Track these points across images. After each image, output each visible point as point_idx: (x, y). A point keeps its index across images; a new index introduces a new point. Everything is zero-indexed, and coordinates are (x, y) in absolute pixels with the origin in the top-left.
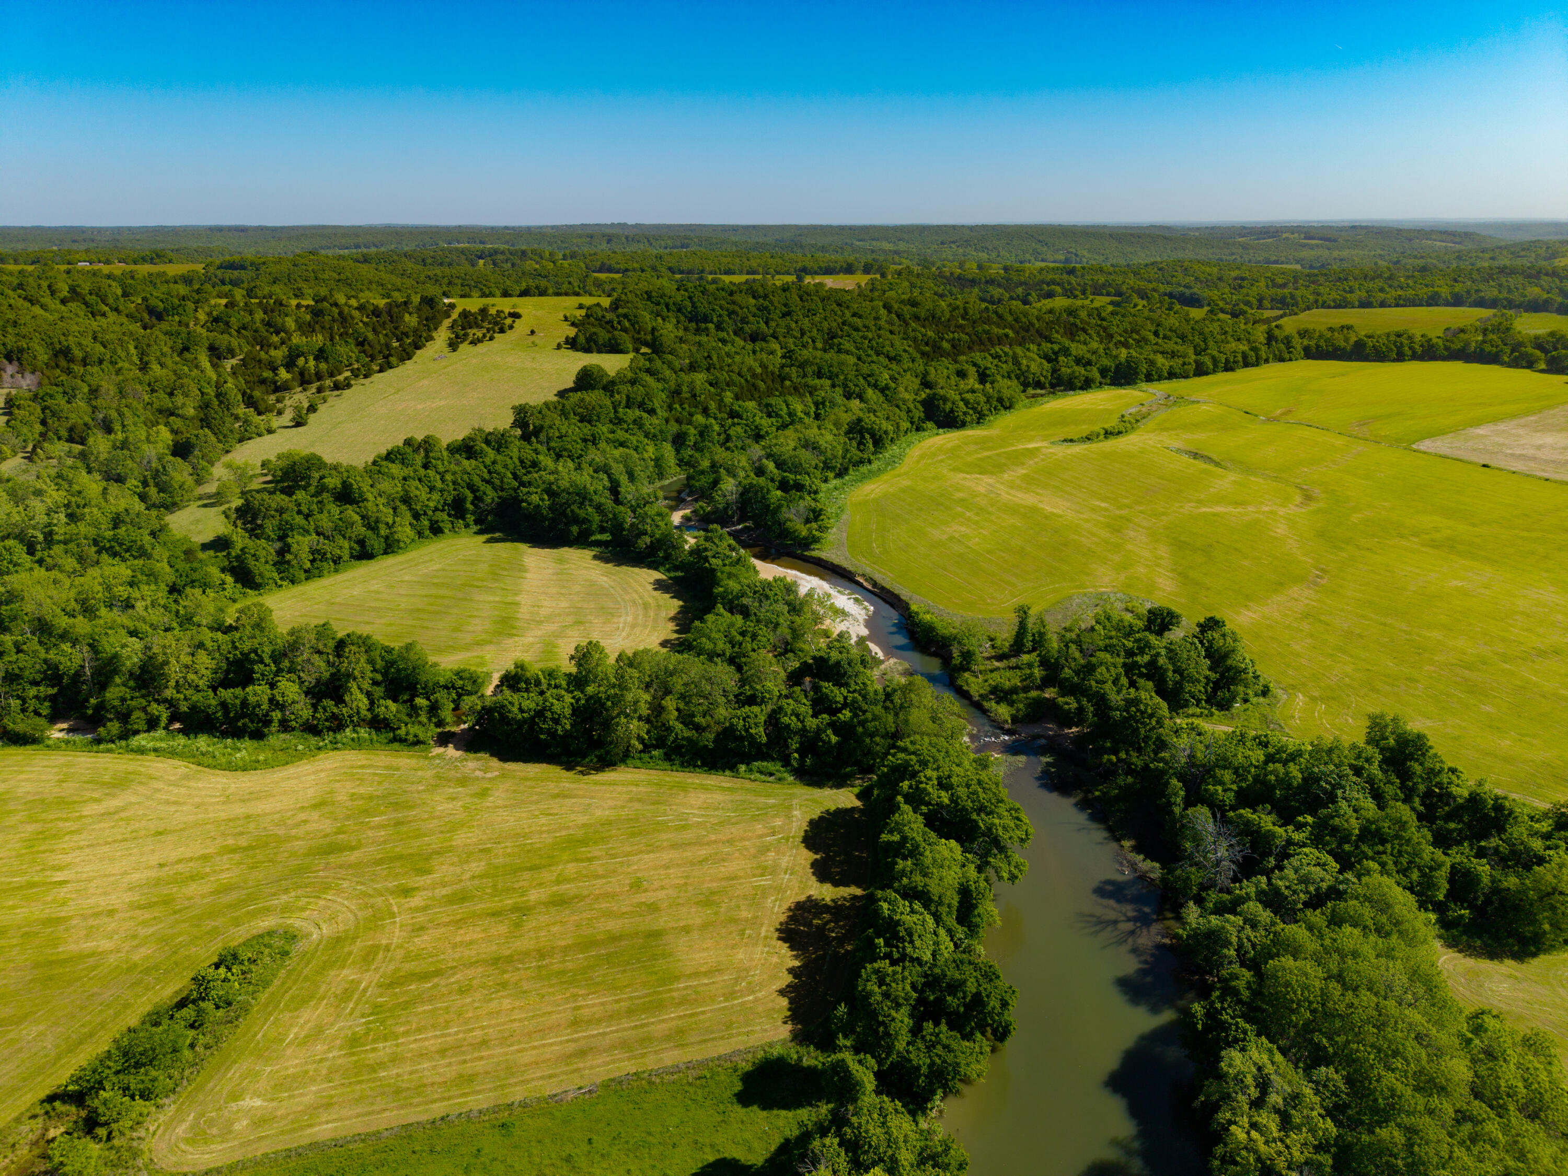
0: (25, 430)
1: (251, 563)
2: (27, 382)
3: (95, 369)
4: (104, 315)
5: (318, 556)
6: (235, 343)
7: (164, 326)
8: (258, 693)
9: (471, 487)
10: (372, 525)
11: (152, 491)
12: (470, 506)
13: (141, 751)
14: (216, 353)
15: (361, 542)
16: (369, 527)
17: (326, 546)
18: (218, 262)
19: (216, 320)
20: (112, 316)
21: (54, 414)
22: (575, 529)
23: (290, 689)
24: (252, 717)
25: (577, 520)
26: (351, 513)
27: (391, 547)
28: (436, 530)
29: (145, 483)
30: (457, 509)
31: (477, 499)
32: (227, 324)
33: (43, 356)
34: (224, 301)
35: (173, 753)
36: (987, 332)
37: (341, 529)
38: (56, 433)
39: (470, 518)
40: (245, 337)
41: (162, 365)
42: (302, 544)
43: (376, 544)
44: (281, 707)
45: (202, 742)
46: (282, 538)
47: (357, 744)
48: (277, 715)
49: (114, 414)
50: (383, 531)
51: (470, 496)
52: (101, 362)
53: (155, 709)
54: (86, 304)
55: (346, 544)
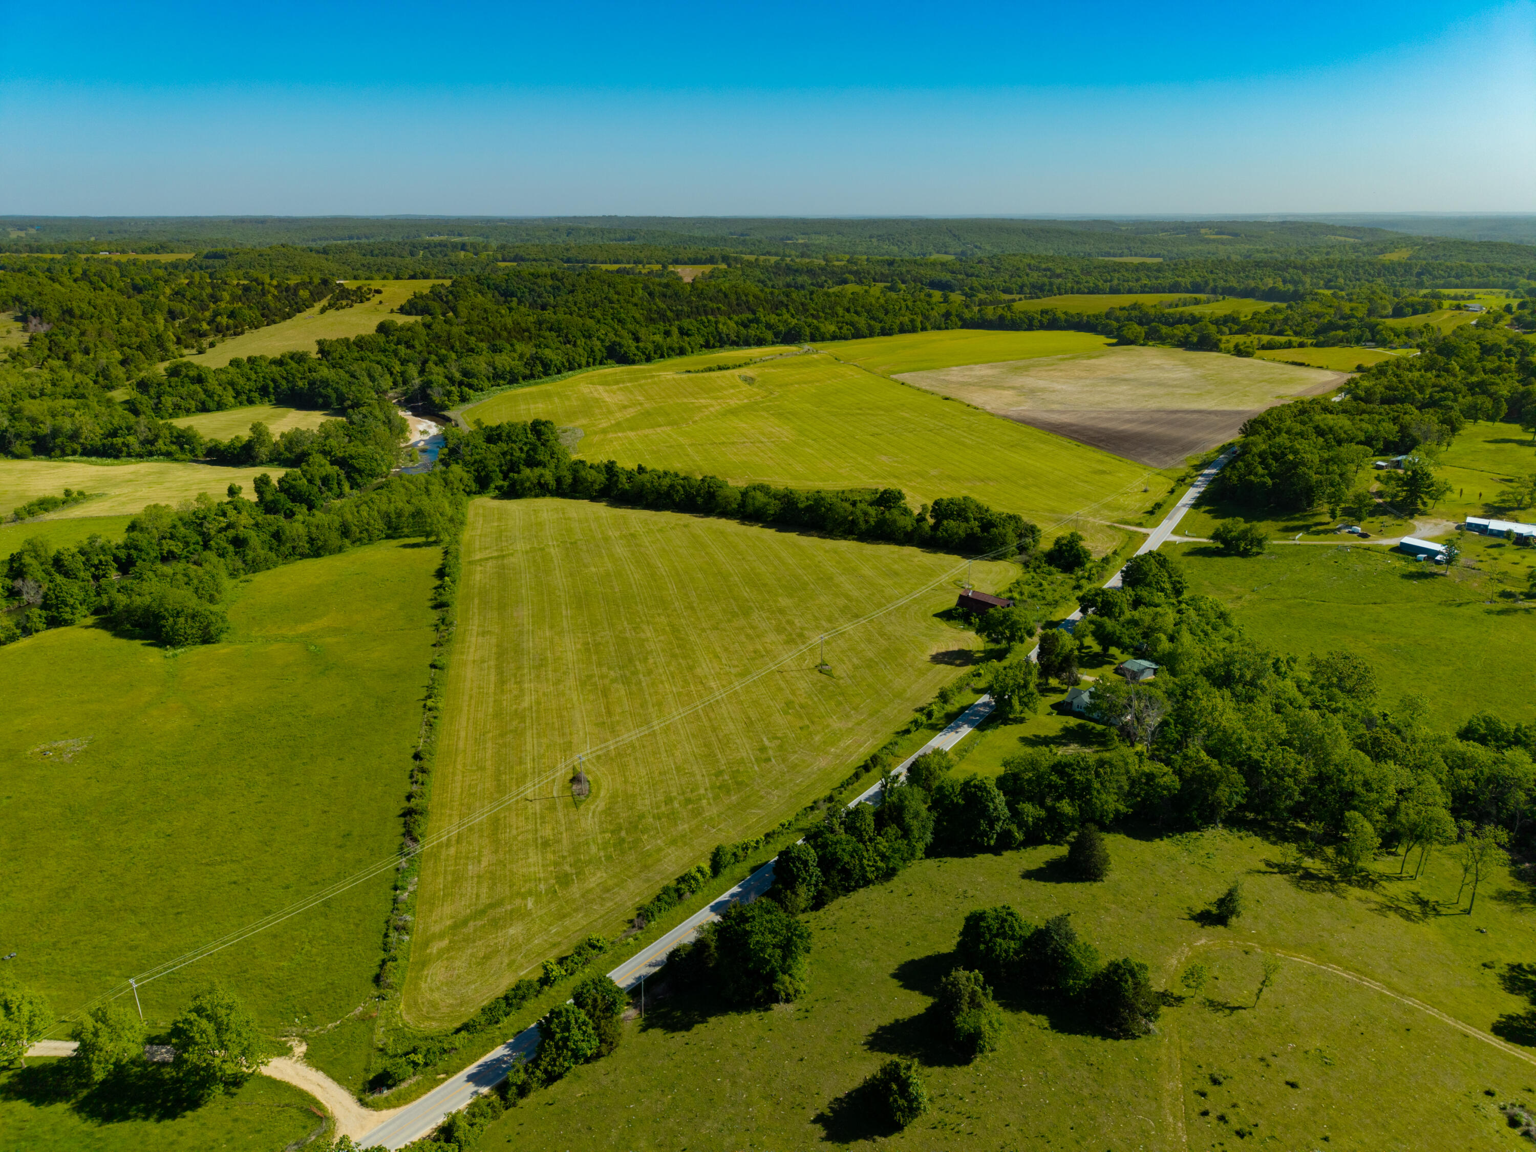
0: (39, 352)
1: (139, 406)
2: (44, 329)
3: (87, 322)
4: (102, 290)
5: (177, 407)
6: (185, 308)
7: (140, 297)
8: (118, 441)
9: (273, 380)
10: (209, 394)
11: (101, 379)
12: (271, 390)
13: (68, 461)
14: (172, 315)
15: (203, 403)
16: (208, 396)
17: (183, 403)
18: (205, 252)
19: (177, 293)
20: (107, 290)
21: (56, 344)
22: (321, 401)
23: (131, 439)
24: (115, 449)
25: (321, 395)
26: (197, 387)
27: (220, 407)
28: (251, 402)
29: (97, 375)
30: (264, 392)
31: (277, 387)
32: (183, 296)
33: (55, 313)
34: (187, 281)
35: (81, 462)
36: (705, 306)
37: (191, 396)
38: (57, 355)
39: (272, 397)
40: (194, 305)
41: (129, 320)
42: (168, 401)
43: (212, 405)
44: (128, 446)
45: (93, 459)
46: (159, 397)
47: (157, 461)
48: (125, 449)
49: (91, 346)
50: (216, 398)
51: (272, 385)
52: (92, 317)
53: (75, 446)
54: (91, 282)
55: (193, 403)
